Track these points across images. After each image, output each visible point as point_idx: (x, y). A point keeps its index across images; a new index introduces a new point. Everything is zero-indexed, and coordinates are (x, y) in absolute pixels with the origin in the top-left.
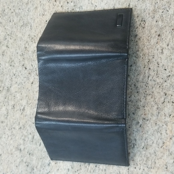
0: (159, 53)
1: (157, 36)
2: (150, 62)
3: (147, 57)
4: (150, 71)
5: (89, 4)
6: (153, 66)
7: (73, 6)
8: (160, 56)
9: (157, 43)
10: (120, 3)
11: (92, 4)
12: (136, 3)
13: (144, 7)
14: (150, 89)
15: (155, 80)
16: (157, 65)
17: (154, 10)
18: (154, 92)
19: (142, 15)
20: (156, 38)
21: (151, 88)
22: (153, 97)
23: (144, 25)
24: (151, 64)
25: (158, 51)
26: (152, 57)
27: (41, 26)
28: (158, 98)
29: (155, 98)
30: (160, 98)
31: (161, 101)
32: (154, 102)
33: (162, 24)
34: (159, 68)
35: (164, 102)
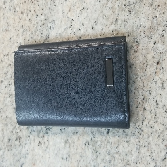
0: (157, 88)
1: (155, 64)
2: (145, 100)
3: (140, 93)
4: (146, 112)
5: (64, 17)
6: (150, 105)
7: (44, 19)
8: (160, 92)
9: (155, 74)
10: (104, 17)
11: (68, 18)
12: (127, 17)
13: (137, 23)
14: (145, 138)
15: (152, 126)
16: (155, 105)
17: (151, 27)
18: (151, 143)
19: (134, 34)
20: (154, 67)
21: (147, 137)
22: (149, 150)
23: (137, 47)
24: (146, 103)
25: (157, 85)
26: (148, 93)
27: (3, 45)
28: (156, 152)
29: (152, 151)
30: (160, 152)
31: (161, 157)
32: (151, 157)
33: (163, 48)
34: (158, 109)
35: (165, 158)
